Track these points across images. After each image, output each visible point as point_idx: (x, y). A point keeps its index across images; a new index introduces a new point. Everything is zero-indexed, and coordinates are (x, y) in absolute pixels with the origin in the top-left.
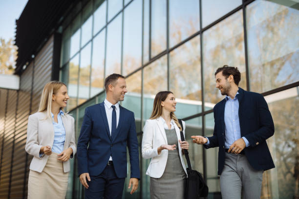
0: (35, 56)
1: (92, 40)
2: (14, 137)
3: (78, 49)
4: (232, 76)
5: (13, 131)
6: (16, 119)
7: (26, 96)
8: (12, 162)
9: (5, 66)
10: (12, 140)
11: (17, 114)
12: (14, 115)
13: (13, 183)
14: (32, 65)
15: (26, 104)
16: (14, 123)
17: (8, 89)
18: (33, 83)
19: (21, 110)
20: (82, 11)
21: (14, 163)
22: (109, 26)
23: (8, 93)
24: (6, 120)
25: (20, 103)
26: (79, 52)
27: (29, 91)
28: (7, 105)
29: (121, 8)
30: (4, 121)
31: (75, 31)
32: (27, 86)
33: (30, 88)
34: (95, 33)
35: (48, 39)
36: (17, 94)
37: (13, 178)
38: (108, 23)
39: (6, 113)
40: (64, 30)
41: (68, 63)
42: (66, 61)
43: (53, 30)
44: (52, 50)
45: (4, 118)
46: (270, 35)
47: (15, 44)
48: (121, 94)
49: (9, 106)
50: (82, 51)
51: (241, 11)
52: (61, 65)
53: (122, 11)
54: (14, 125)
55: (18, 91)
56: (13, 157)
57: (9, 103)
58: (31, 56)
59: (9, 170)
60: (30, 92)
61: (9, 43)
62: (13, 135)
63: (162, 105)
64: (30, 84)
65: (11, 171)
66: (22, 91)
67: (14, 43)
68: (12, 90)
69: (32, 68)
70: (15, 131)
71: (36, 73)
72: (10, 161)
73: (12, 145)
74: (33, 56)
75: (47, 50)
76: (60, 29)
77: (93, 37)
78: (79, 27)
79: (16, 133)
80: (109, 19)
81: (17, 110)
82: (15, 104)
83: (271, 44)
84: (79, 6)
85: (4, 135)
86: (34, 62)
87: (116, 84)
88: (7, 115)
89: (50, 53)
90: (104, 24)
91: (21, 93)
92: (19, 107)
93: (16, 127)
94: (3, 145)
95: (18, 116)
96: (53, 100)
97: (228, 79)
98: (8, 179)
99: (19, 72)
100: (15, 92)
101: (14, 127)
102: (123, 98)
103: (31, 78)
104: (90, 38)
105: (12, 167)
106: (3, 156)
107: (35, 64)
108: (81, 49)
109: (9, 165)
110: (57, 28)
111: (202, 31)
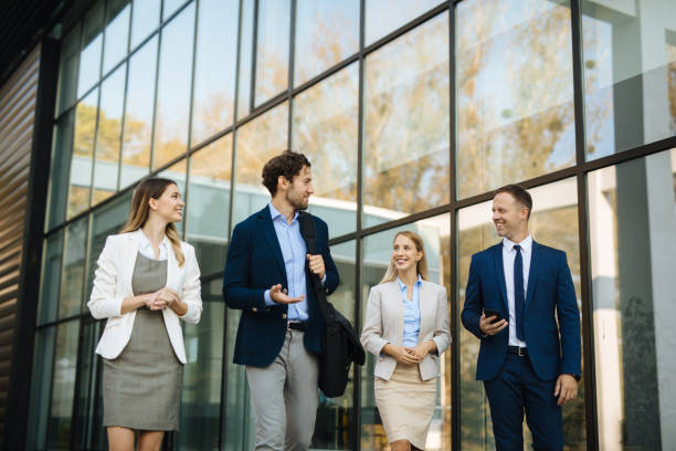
1: (127, 60)
3: (96, 79)
26: (99, 85)
31: (90, 39)
34: (134, 45)
35: (29, 51)
38: (163, 24)
40: (65, 33)
41: (73, 108)
42: (69, 106)
43: (41, 31)
44: (36, 77)
46: (537, 62)
50: (105, 84)
51: (445, 15)
52: (57, 115)
76: (57, 31)
77: (131, 54)
78: (101, 29)
80: (166, 16)
83: (540, 83)
89: (33, 85)
90: (155, 25)
104: (124, 54)
108: (103, 79)
110: (50, 28)
111: (364, 54)
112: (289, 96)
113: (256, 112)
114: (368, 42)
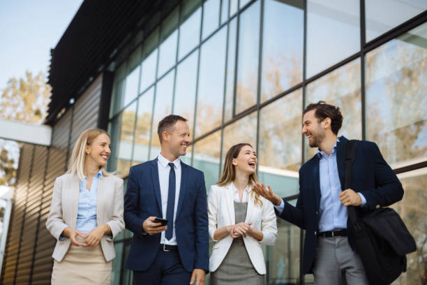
0: (75, 101)
1: (155, 84)
2: (39, 212)
3: (135, 95)
4: (329, 120)
5: (39, 203)
6: (44, 186)
7: (61, 155)
8: (36, 246)
9: (31, 109)
10: (37, 215)
11: (45, 180)
12: (42, 181)
13: (35, 276)
14: (70, 112)
15: (59, 166)
16: (41, 192)
17: (35, 145)
18: (70, 138)
19: (52, 174)
20: (143, 43)
21: (38, 249)
22: (179, 67)
23: (34, 150)
24: (29, 188)
25: (50, 164)
26: (137, 99)
27: (64, 149)
28: (32, 166)
29: (197, 43)
30: (26, 189)
31: (132, 70)
32: (62, 141)
33: (66, 145)
34: (160, 75)
35: (95, 78)
36: (46, 152)
37: (36, 269)
39: (30, 177)
40: (117, 67)
41: (122, 112)
42: (118, 111)
43: (102, 67)
44: (99, 94)
45: (27, 184)
47: (48, 83)
48: (181, 145)
49: (34, 168)
50: (141, 99)
52: (111, 116)
53: (199, 47)
54: (41, 195)
55: (49, 148)
56: (36, 239)
57: (35, 163)
58: (69, 100)
59: (31, 257)
60: (66, 151)
61: (37, 78)
62: (38, 209)
63: (234, 163)
64: (67, 139)
65: (34, 260)
66: (54, 147)
67: (47, 80)
68: (40, 145)
69: (70, 117)
70: (42, 204)
71: (75, 123)
72: (32, 244)
73: (36, 222)
74: (72, 101)
75: (93, 93)
76: (112, 67)
77: (157, 80)
78: (140, 63)
79: (44, 206)
80: (180, 58)
81: (46, 173)
82: (44, 165)
84: (140, 36)
85: (26, 208)
86: (73, 109)
87: (174, 130)
88: (32, 179)
89: (97, 98)
90: (173, 63)
91: (52, 151)
92: (49, 170)
93: (43, 198)
94: (23, 222)
95: (46, 183)
96: (86, 154)
97: (323, 123)
98: (29, 270)
99: (51, 122)
100: (45, 148)
101: (40, 198)
102: (185, 150)
103: (68, 131)
104: (153, 80)
105: (35, 253)
106: (23, 238)
107: (75, 111)
108: (139, 95)
109: (31, 251)
110: (108, 65)
111: (306, 83)
112: (258, 108)
113: (236, 117)
114: (309, 76)
